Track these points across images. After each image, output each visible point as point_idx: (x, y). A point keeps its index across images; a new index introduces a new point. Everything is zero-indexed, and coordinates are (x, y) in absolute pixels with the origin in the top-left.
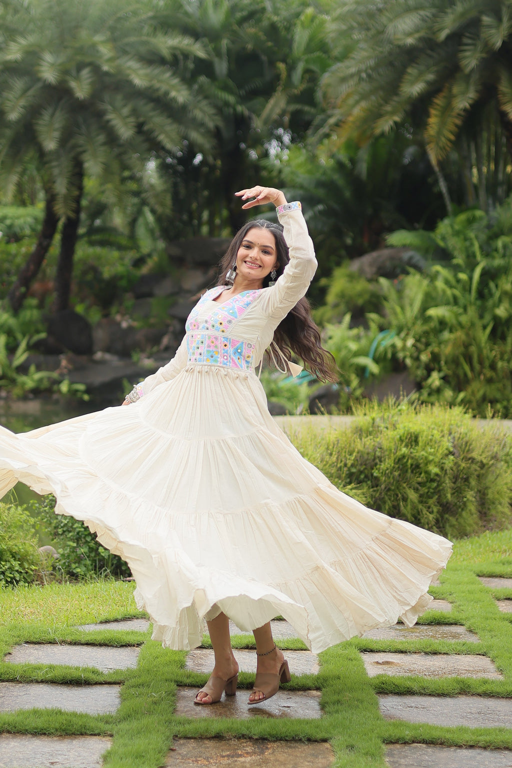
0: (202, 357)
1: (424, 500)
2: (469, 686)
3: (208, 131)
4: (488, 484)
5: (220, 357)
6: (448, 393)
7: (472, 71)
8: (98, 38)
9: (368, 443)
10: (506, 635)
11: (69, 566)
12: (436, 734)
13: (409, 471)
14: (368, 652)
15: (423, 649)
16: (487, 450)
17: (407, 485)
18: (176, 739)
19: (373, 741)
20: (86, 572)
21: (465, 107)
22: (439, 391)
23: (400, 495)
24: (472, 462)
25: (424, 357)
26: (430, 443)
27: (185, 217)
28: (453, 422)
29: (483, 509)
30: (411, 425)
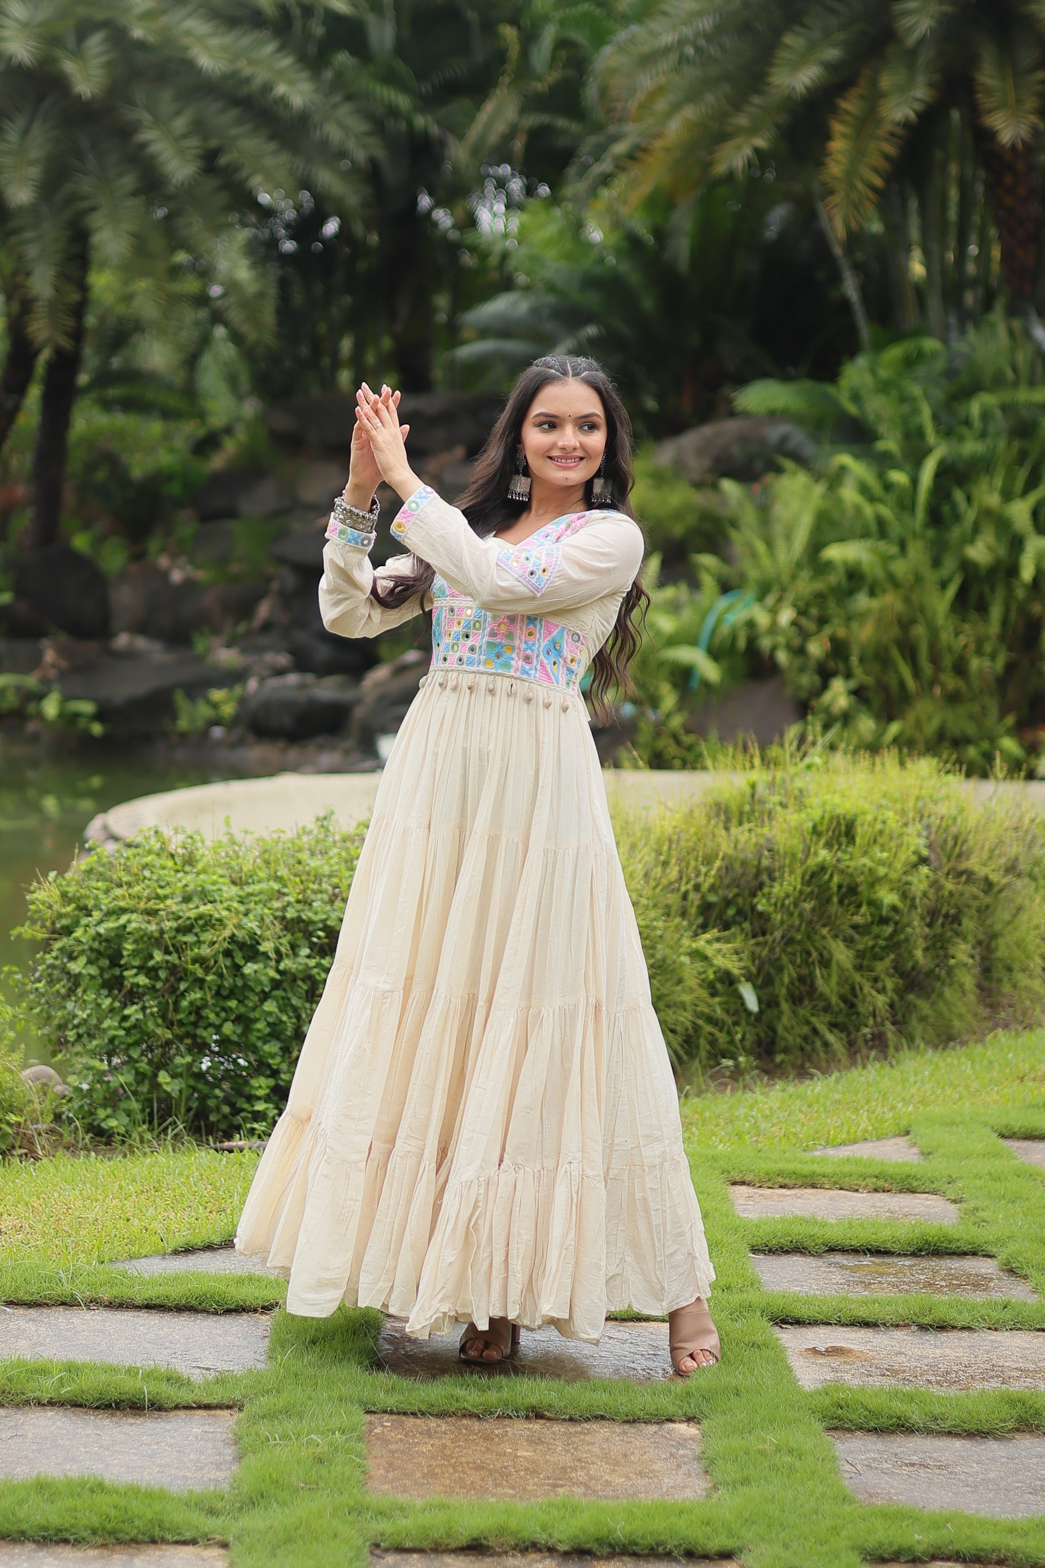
0: (476, 656)
1: (866, 962)
2: (1035, 1412)
3: (354, 169)
5: (516, 659)
6: (866, 725)
7: (921, 42)
9: (743, 839)
11: (91, 1114)
13: (835, 899)
14: (791, 1324)
15: (915, 1318)
16: (997, 852)
17: (829, 931)
18: (377, 1552)
19: (843, 1560)
20: (130, 1128)
21: (906, 119)
22: (846, 718)
23: (815, 955)
24: (968, 880)
25: (816, 648)
26: (879, 839)
27: (304, 351)
28: (923, 792)
29: (986, 981)
30: (837, 799)
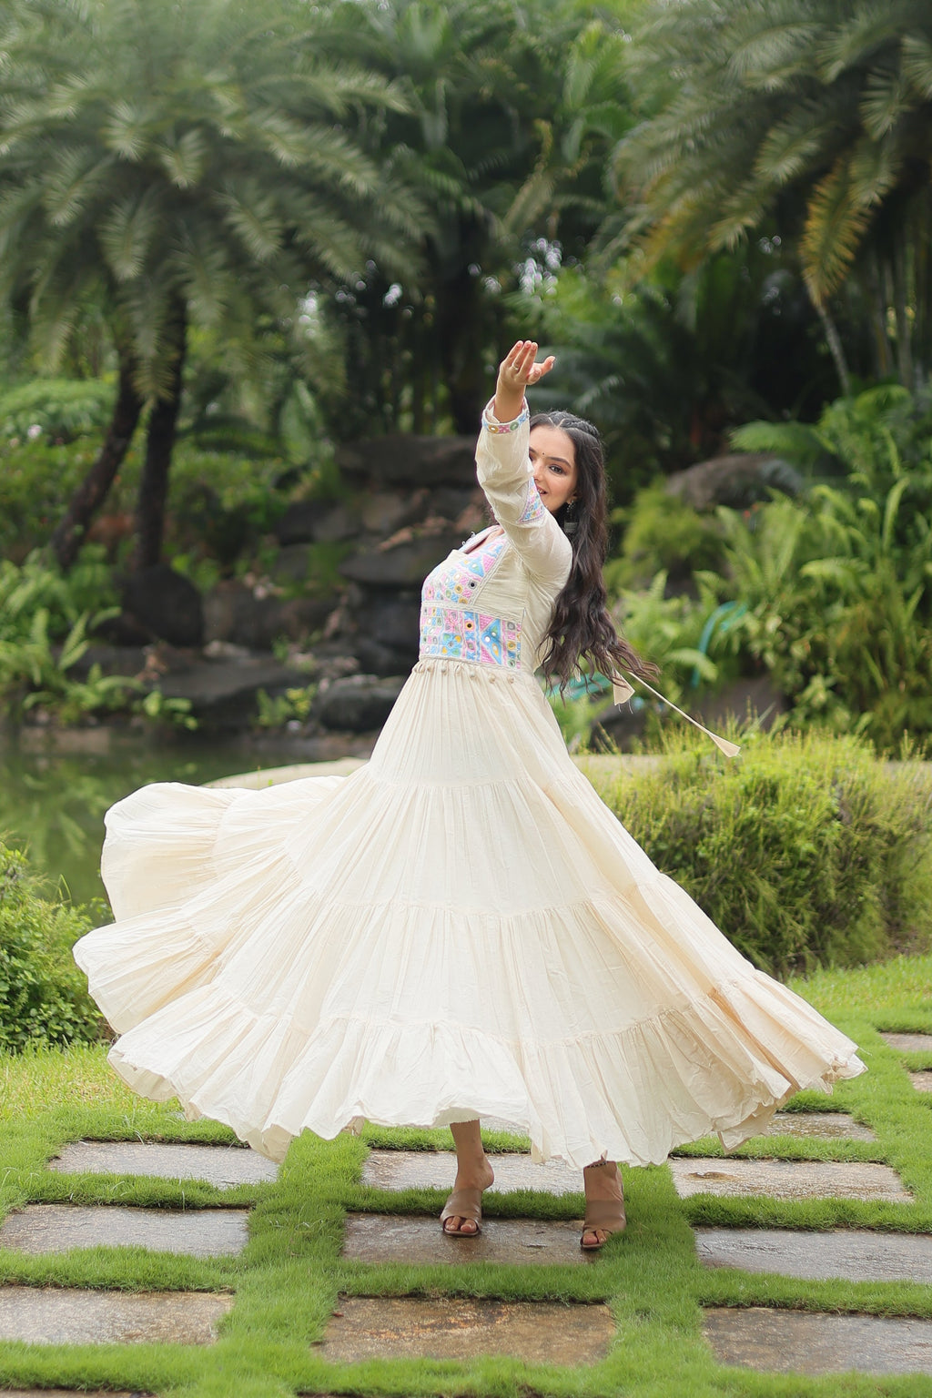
0: (437, 645)
1: (788, 899)
2: (853, 1214)
3: (411, 245)
4: (902, 872)
5: (464, 646)
6: (842, 715)
7: (885, 135)
8: (214, 77)
9: (688, 799)
10: (922, 1130)
12: (791, 1291)
13: (762, 848)
14: (681, 1156)
15: (776, 1153)
16: (900, 811)
17: (757, 873)
18: (344, 1298)
19: (683, 1302)
21: (872, 201)
22: (824, 711)
23: (744, 891)
24: (874, 833)
25: (799, 651)
26: (798, 799)
27: (371, 400)
28: (839, 762)
29: (893, 916)
30: (764, 767)
